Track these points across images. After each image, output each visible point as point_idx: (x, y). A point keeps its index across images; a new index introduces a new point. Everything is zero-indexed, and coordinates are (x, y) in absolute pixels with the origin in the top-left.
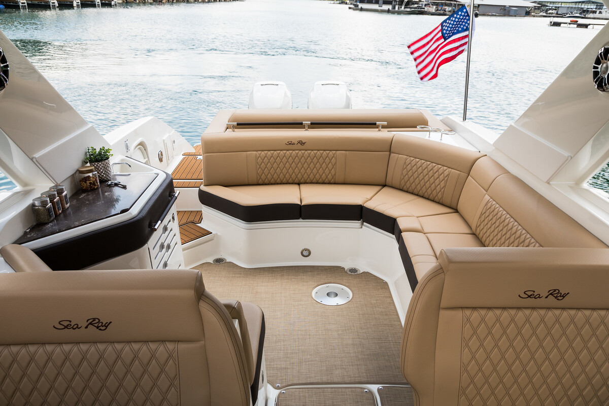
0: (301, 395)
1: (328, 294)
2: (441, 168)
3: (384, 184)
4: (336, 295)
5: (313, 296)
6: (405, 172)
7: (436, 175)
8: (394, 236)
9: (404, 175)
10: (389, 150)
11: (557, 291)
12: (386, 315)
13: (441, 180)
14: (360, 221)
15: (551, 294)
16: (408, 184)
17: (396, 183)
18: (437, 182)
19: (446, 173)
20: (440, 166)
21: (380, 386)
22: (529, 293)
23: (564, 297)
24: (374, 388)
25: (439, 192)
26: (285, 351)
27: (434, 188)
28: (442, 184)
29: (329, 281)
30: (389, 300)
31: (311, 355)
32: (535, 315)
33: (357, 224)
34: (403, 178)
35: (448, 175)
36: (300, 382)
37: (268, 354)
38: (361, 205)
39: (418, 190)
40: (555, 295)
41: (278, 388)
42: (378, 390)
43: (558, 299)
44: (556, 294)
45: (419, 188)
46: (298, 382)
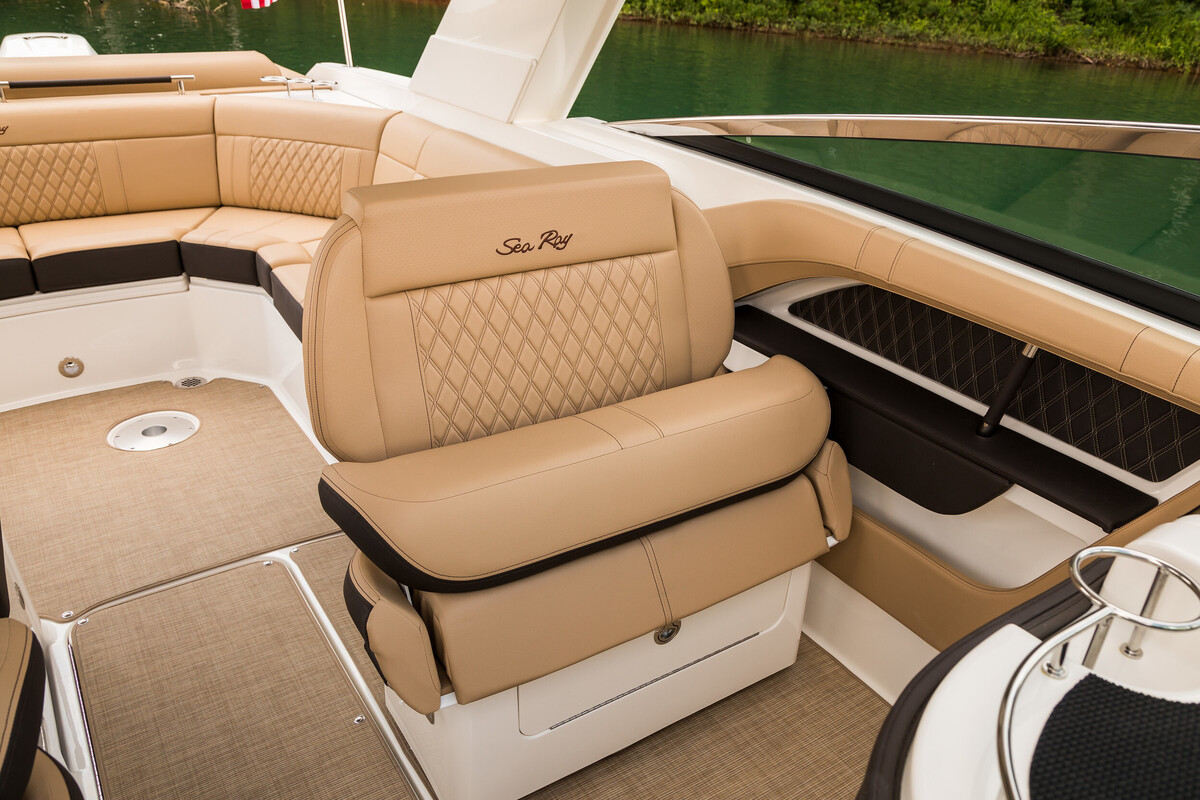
0: (127, 613)
1: (144, 433)
2: (324, 149)
3: (219, 204)
4: (164, 430)
5: (112, 444)
6: (255, 170)
7: (318, 165)
8: (261, 290)
9: (255, 176)
10: (210, 129)
11: (555, 234)
12: (278, 436)
13: (329, 173)
14: (181, 277)
15: (545, 241)
16: (267, 194)
17: (242, 195)
18: (323, 177)
19: (336, 157)
20: (321, 146)
21: (294, 548)
22: (512, 244)
23: (566, 243)
24: (283, 555)
25: (331, 197)
26: (69, 552)
27: (319, 190)
28: (334, 180)
29: (141, 409)
30: (279, 412)
31: (132, 541)
32: (531, 283)
33: (176, 283)
34: (254, 184)
35: (341, 159)
36: (119, 592)
37: (26, 568)
38: (175, 241)
39: (290, 201)
40: (553, 242)
41: (69, 619)
42: (291, 555)
43: (558, 249)
44: (555, 240)
45: (289, 197)
46: (113, 595)
